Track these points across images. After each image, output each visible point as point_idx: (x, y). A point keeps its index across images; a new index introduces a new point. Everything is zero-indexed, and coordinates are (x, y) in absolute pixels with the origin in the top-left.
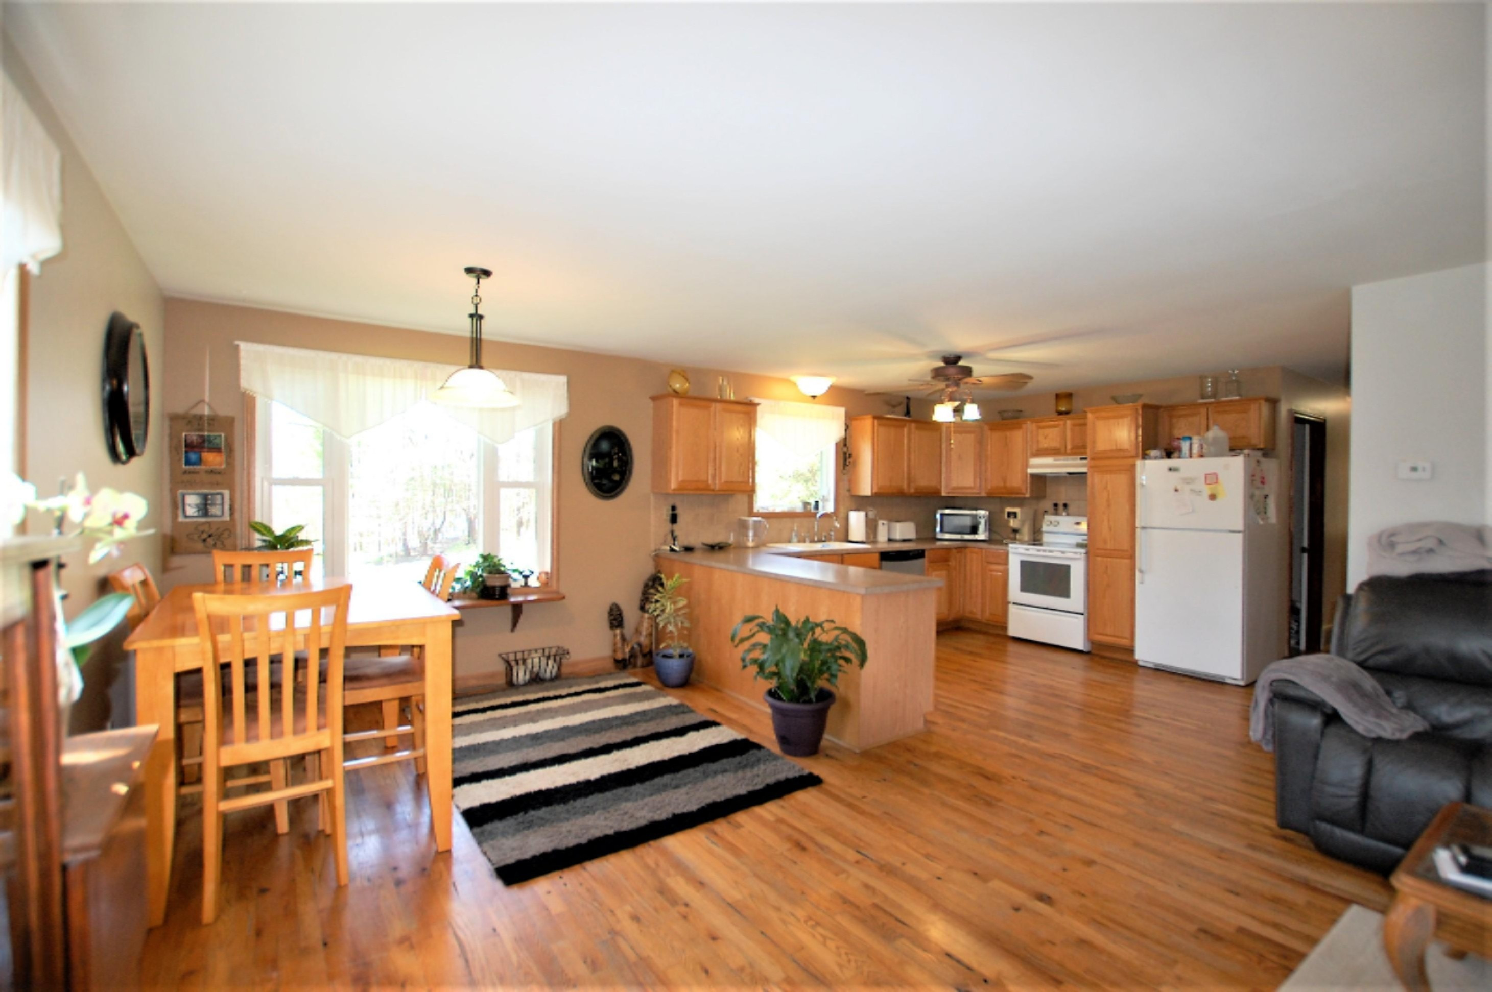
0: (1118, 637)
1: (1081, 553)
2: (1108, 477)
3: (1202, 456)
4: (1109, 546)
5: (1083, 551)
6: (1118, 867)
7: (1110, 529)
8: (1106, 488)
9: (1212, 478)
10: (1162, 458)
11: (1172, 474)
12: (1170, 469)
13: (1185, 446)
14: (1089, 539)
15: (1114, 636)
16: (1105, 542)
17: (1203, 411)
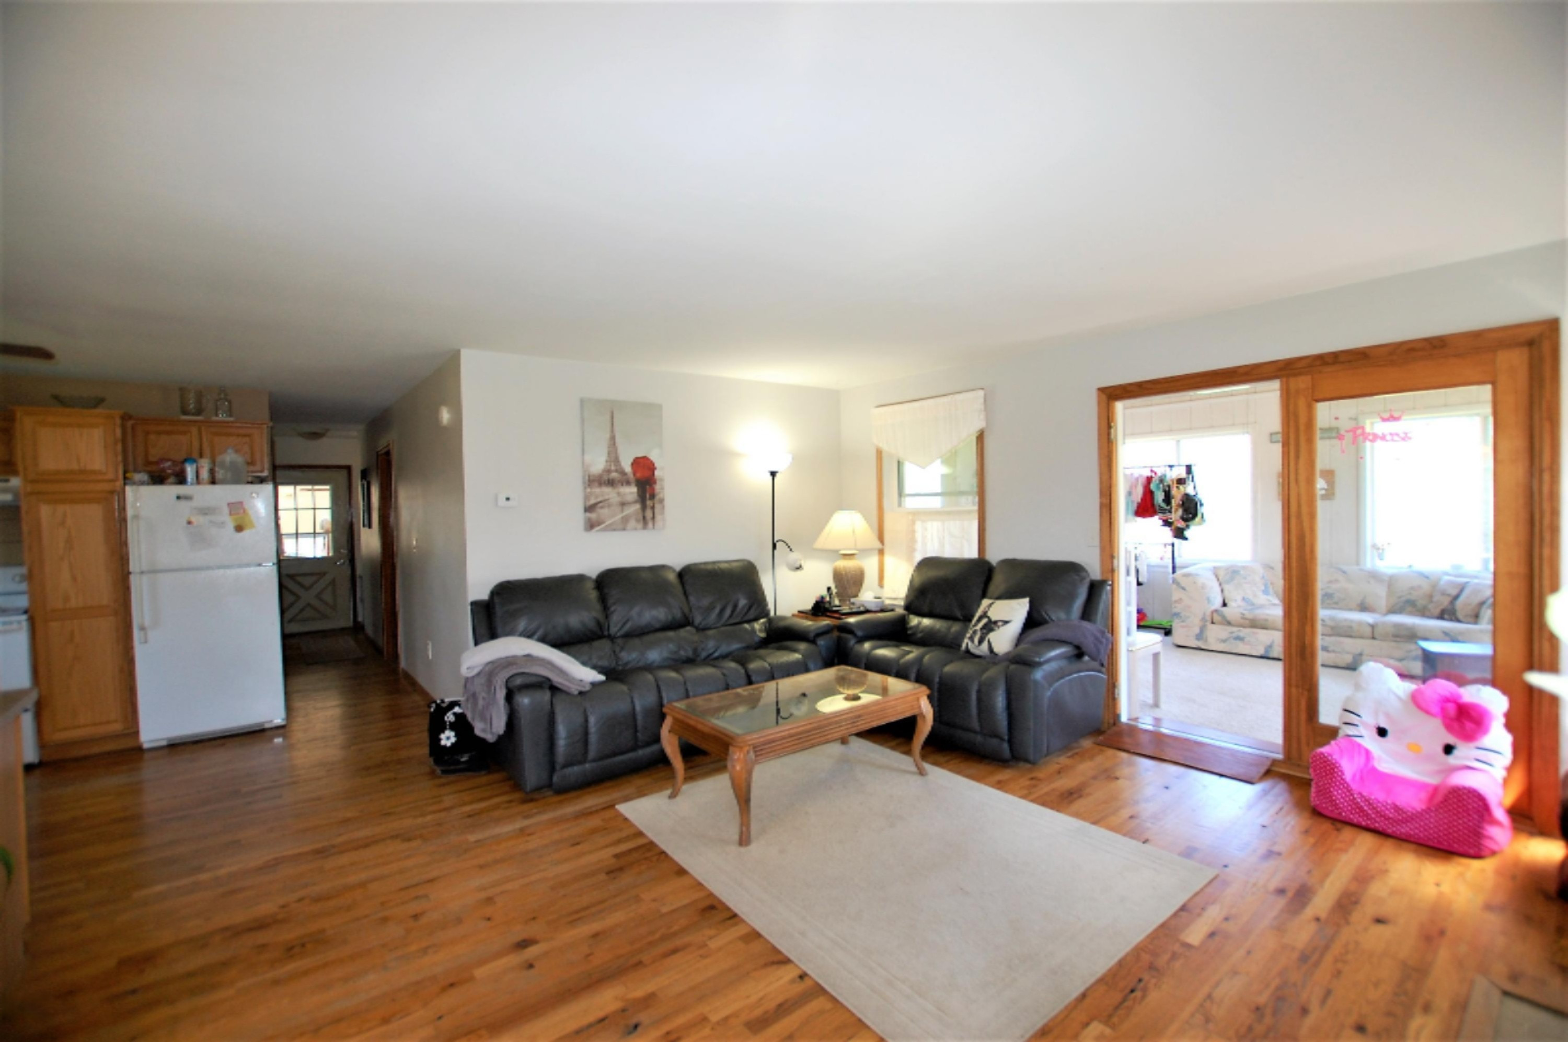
0: (101, 724)
1: (19, 622)
2: (61, 508)
3: (213, 482)
4: (73, 603)
5: (24, 617)
6: (509, 886)
7: (74, 579)
8: (63, 523)
9: (237, 508)
10: (148, 484)
11: (183, 503)
12: (178, 498)
13: (190, 470)
14: (32, 600)
15: (95, 724)
16: (67, 599)
17: (194, 430)
